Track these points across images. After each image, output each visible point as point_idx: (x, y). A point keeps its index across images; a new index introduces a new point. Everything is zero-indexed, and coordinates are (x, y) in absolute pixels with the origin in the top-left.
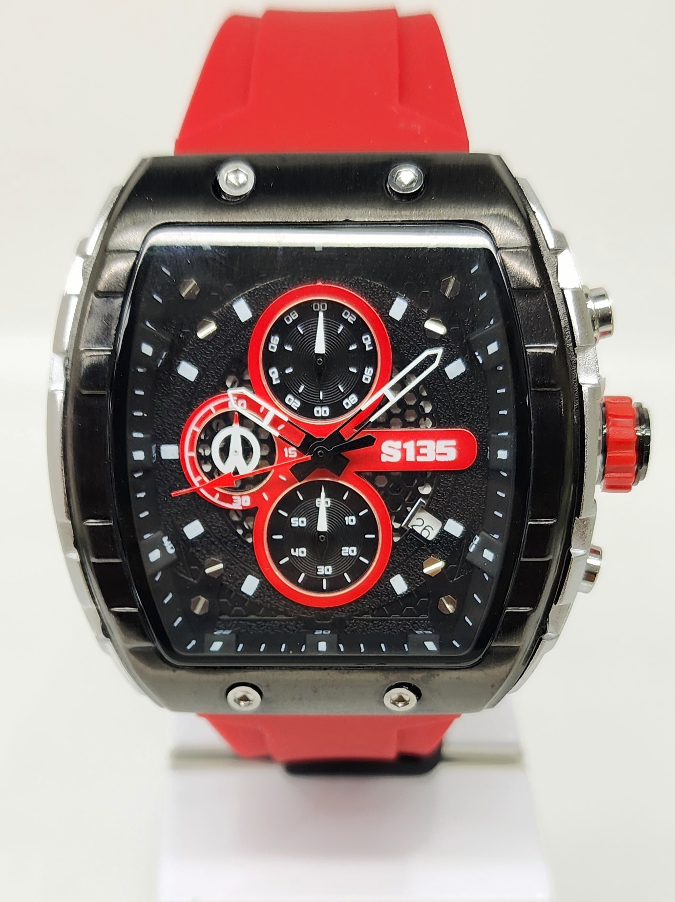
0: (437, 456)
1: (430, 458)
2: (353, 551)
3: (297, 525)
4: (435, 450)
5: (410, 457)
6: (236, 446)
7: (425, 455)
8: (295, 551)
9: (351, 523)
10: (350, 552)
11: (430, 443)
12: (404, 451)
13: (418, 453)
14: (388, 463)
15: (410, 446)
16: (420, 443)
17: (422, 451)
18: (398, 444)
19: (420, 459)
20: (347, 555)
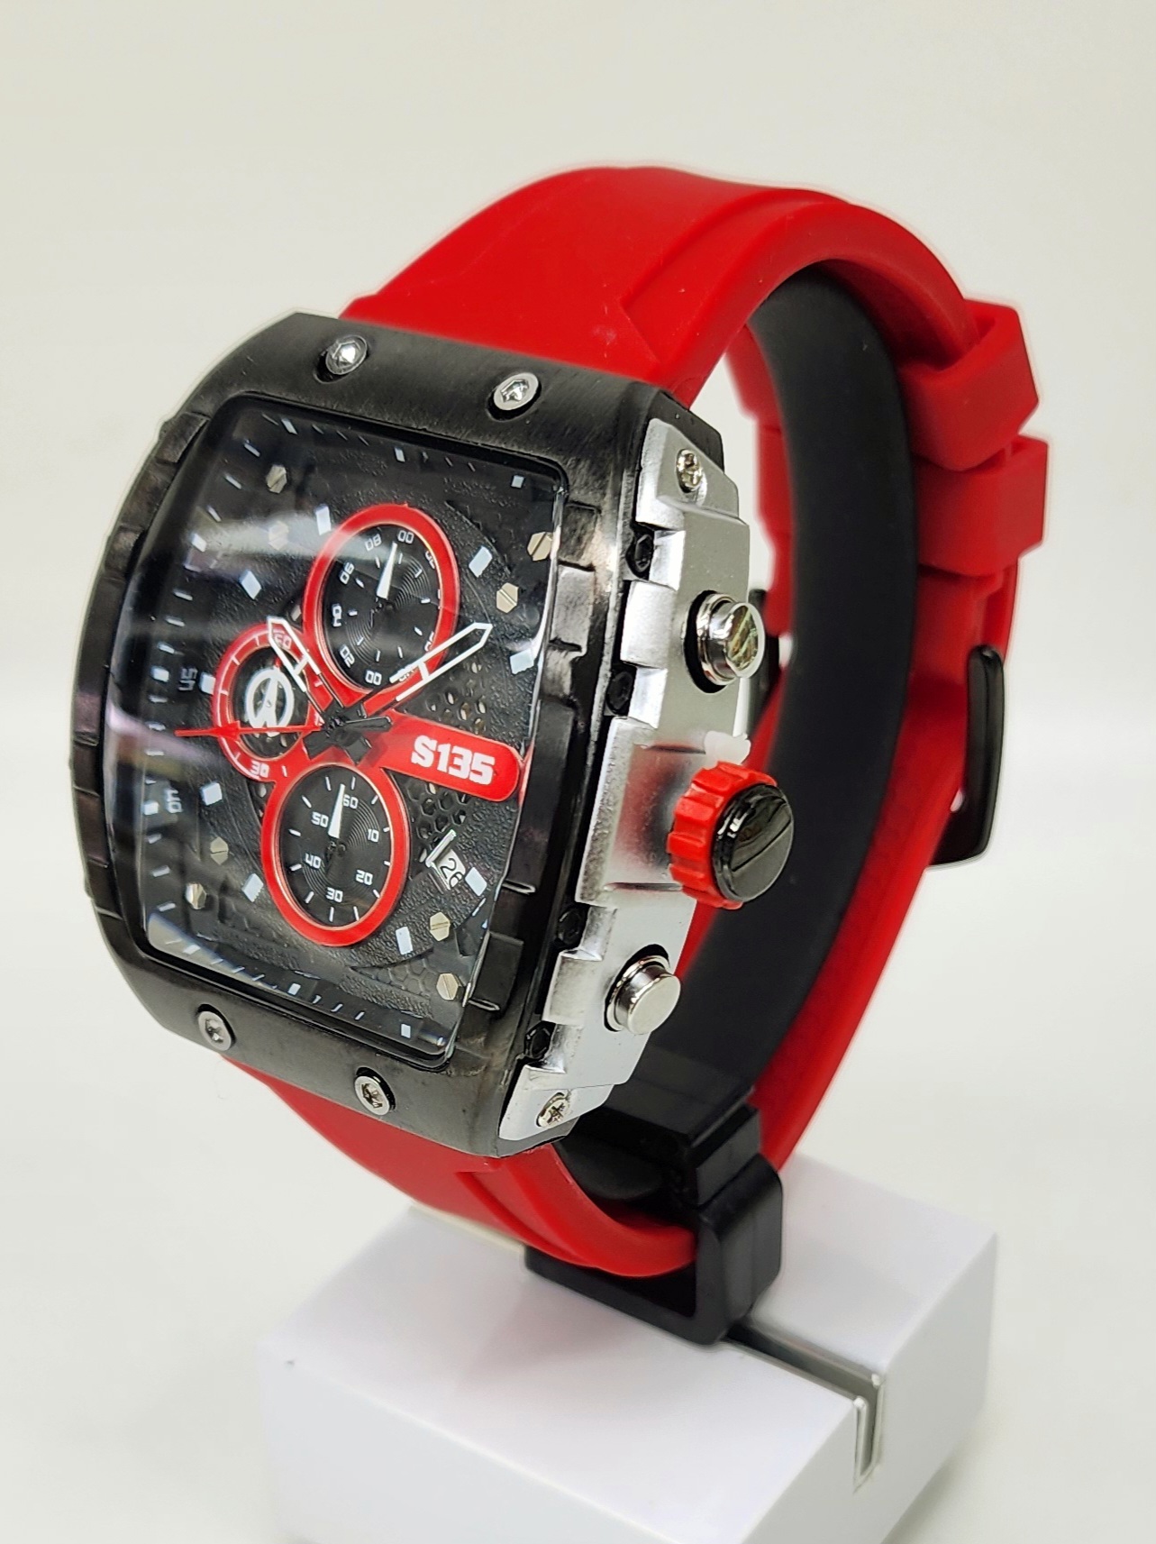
0: (472, 774)
1: (462, 774)
2: (368, 878)
3: (317, 823)
4: (471, 765)
5: (442, 767)
6: (271, 695)
7: (458, 767)
8: (309, 859)
9: (373, 840)
10: (366, 879)
11: (466, 753)
12: (437, 755)
13: (451, 764)
14: (417, 766)
15: (445, 749)
16: (457, 750)
17: (457, 761)
18: (432, 744)
19: (453, 772)
20: (361, 881)
